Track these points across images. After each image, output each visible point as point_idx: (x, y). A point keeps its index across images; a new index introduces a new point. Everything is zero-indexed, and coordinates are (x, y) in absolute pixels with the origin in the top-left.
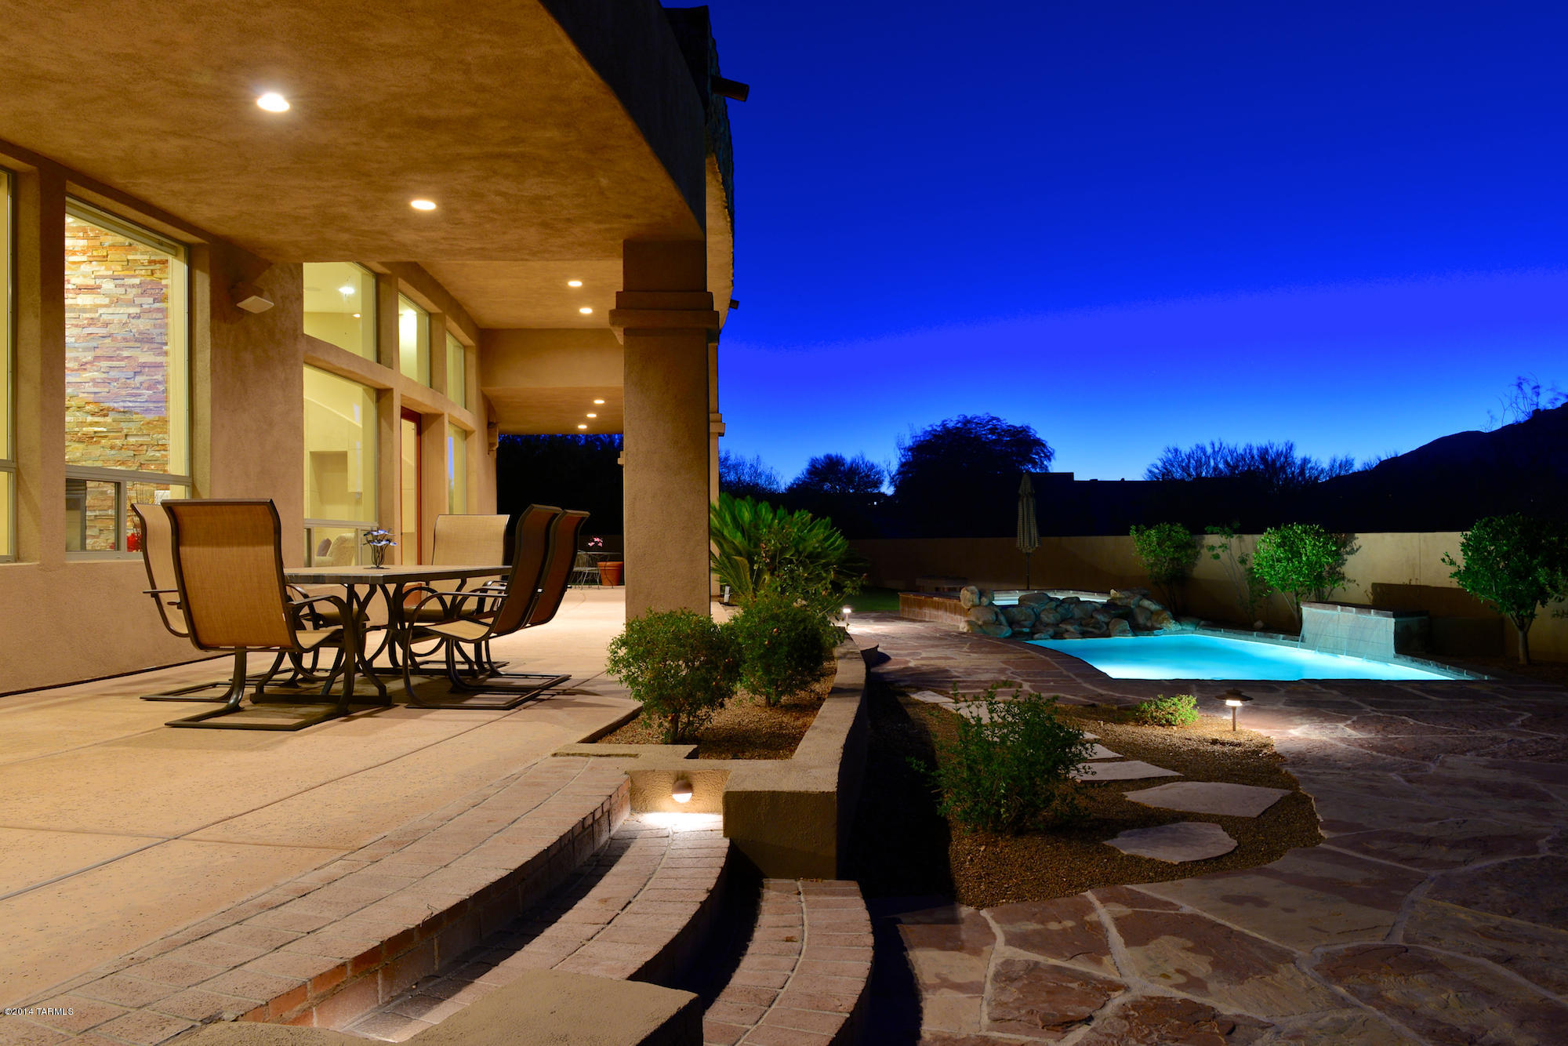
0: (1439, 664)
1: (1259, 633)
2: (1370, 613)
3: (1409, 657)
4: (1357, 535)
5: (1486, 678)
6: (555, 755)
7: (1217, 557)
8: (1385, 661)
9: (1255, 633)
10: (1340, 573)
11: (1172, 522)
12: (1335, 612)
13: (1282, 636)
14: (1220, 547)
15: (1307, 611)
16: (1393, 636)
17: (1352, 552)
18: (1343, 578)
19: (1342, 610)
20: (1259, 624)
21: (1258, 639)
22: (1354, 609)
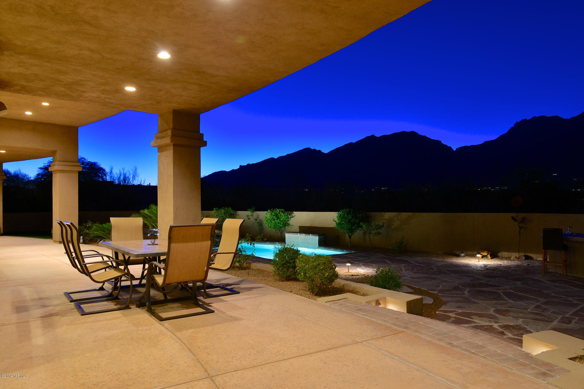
0: (335, 249)
1: (269, 242)
2: (310, 235)
3: (324, 247)
4: (294, 212)
5: (353, 252)
6: (326, 302)
7: (249, 219)
8: (315, 248)
9: (268, 242)
10: (288, 223)
11: (228, 207)
12: (297, 235)
13: (277, 243)
14: (251, 216)
15: (287, 236)
16: (318, 241)
17: (292, 217)
18: (289, 225)
19: (300, 235)
20: (265, 239)
21: (268, 244)
22: (304, 234)
